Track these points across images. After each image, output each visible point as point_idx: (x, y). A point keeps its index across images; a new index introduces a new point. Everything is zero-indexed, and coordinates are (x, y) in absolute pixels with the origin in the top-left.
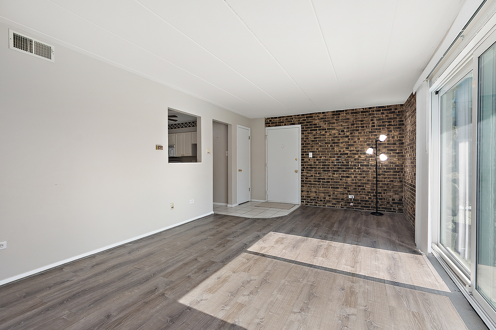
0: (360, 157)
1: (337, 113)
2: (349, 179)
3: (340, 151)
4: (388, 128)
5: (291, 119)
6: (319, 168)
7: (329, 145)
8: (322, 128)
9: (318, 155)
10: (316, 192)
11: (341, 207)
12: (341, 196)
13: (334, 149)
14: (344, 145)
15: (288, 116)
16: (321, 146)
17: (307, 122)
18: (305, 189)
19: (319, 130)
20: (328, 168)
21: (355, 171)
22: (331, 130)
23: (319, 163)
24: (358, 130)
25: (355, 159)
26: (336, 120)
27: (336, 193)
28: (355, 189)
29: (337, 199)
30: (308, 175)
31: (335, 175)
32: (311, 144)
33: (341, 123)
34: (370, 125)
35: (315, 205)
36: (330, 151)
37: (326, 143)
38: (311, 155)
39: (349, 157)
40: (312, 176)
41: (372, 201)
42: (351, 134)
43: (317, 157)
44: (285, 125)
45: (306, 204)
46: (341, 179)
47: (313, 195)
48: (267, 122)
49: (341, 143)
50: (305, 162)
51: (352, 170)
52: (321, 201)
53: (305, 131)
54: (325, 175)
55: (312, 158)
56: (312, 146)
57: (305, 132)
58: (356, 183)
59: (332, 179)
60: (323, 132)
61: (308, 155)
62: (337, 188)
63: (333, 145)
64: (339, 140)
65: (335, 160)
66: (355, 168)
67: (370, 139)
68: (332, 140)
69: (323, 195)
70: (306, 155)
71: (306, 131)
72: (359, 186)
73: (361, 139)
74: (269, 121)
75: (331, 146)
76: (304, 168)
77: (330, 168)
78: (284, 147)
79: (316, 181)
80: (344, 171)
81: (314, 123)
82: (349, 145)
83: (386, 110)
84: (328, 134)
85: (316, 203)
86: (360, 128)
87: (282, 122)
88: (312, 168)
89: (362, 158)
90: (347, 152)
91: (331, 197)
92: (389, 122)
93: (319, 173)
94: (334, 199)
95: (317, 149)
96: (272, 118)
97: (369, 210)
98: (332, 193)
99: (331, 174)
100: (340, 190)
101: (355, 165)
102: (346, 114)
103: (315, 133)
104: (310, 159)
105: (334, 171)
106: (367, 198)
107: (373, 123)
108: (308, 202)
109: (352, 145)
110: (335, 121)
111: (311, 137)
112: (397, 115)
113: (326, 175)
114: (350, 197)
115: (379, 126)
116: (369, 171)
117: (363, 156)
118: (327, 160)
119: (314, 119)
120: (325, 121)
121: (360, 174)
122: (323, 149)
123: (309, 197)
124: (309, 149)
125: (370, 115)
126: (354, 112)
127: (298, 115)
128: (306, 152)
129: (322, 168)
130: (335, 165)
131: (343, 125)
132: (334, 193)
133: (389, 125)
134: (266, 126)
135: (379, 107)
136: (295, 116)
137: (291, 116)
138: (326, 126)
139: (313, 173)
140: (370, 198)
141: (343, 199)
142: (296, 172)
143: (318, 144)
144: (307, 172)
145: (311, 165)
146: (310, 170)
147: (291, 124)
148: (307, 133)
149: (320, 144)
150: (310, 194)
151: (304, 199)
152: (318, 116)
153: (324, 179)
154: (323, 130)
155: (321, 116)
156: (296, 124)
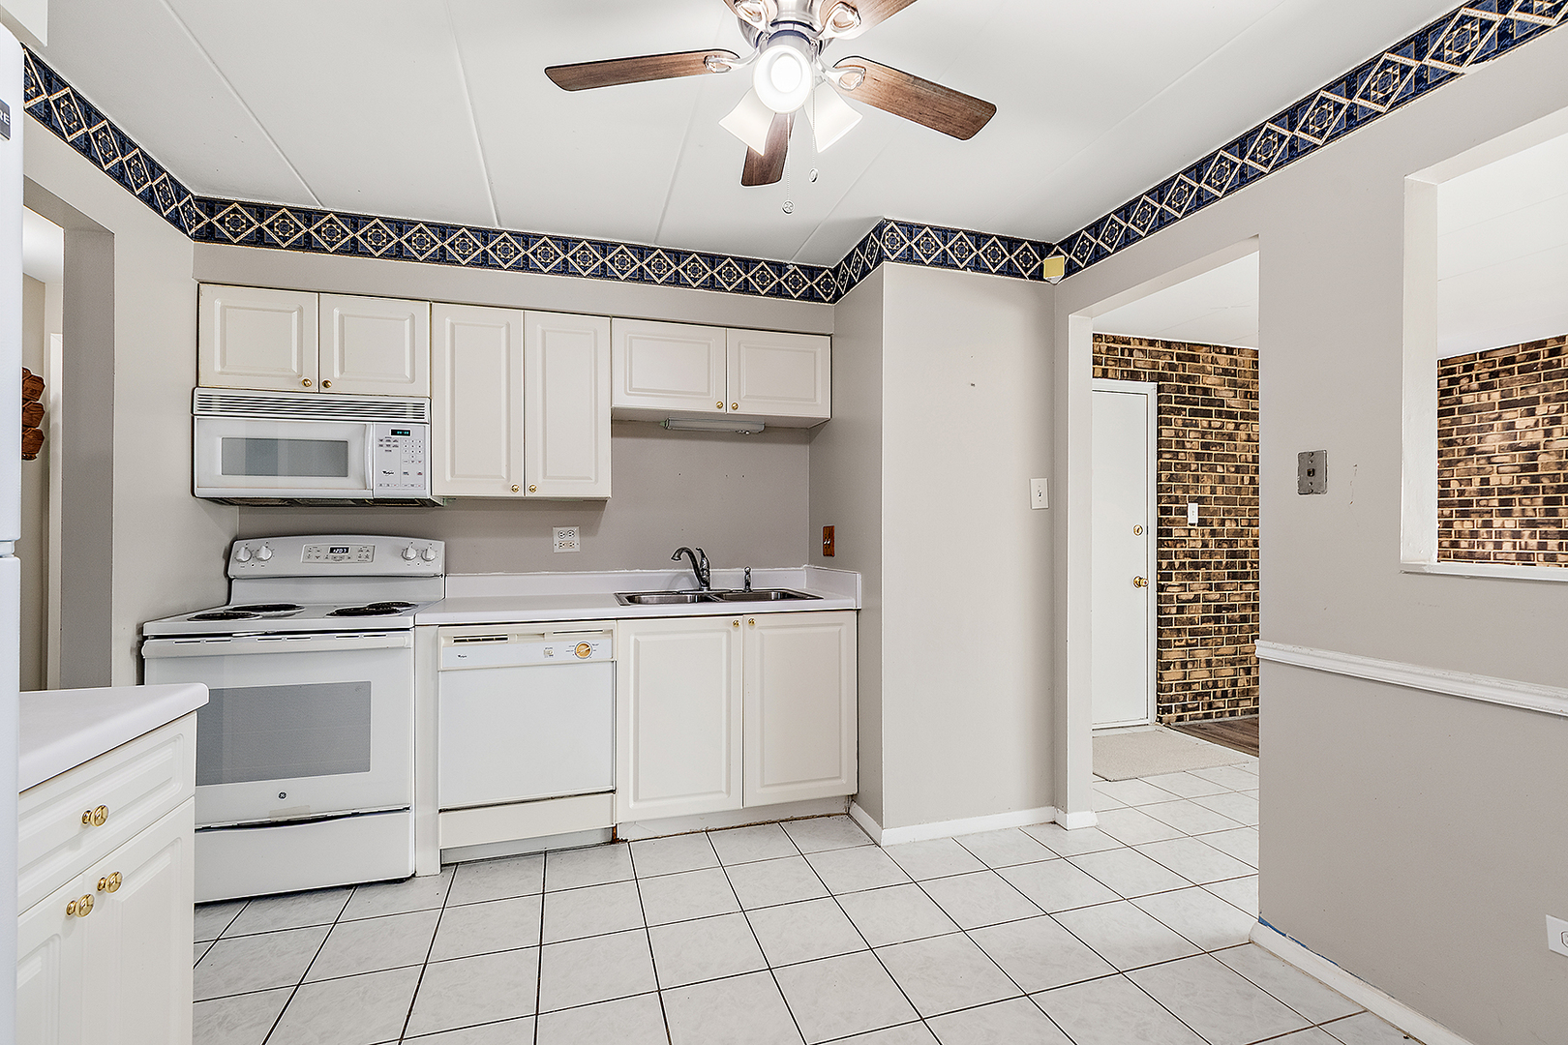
5: (1127, 352)
6: (1218, 565)
7: (1248, 479)
8: (1225, 409)
9: (1215, 513)
10: (1209, 663)
15: (1115, 340)
16: (1222, 480)
17: (1182, 379)
18: (1173, 654)
19: (1219, 414)
20: (1244, 565)
22: (1251, 422)
23: (1219, 544)
30: (1185, 596)
32: (1193, 467)
36: (1251, 502)
37: (1238, 470)
38: (1193, 513)
40: (1196, 599)
43: (1211, 524)
44: (1104, 374)
45: (1179, 719)
47: (1200, 674)
50: (1176, 542)
52: (1225, 694)
53: (1172, 411)
54: (1235, 594)
55: (1196, 527)
56: (1197, 479)
57: (1170, 417)
59: (1253, 608)
60: (1230, 426)
61: (1184, 512)
69: (1228, 671)
70: (1176, 511)
71: (1178, 411)
76: (1172, 566)
77: (1248, 565)
79: (1208, 620)
81: (1201, 385)
84: (1242, 435)
85: (1210, 706)
88: (1196, 566)
93: (1218, 587)
95: (1213, 491)
99: (1251, 589)
103: (1205, 424)
104: (1190, 530)
108: (1184, 709)
111: (1193, 442)
113: (1239, 591)
118: (1242, 533)
119: (1203, 370)
120: (1235, 384)
122: (1229, 491)
123: (1189, 686)
124: (1185, 489)
127: (1152, 343)
128: (1174, 500)
129: (1226, 566)
136: (1141, 341)
137: (1128, 341)
138: (1236, 404)
139: (1198, 586)
142: (1138, 583)
143: (1213, 469)
144: (1181, 585)
145: (1193, 555)
146: (1191, 577)
147: (1125, 374)
148: (1180, 422)
149: (1219, 469)
150: (1193, 675)
151: (1172, 700)
152: (1214, 361)
153: (1232, 608)
154: (1231, 415)
155: (1223, 361)
156: (1142, 376)
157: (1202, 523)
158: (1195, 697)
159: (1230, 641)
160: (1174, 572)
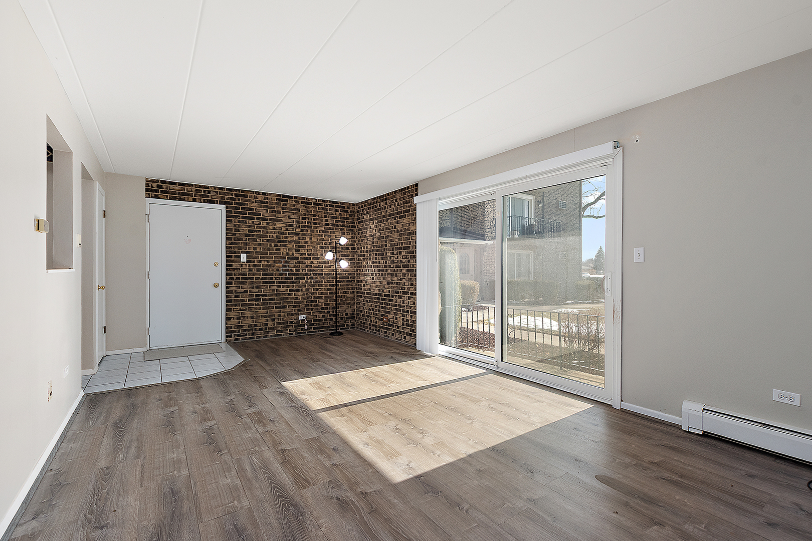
0: (312, 263)
1: (283, 199)
2: (300, 293)
3: (288, 254)
4: (341, 229)
5: (207, 192)
6: (258, 278)
7: (273, 244)
8: (262, 217)
9: (256, 257)
10: (252, 317)
11: (290, 334)
12: (288, 319)
13: (279, 250)
14: (293, 246)
15: (200, 186)
16: (260, 245)
17: (237, 204)
18: (233, 314)
19: (258, 219)
20: (272, 278)
21: (306, 282)
22: (275, 222)
23: (258, 270)
24: (310, 227)
25: (307, 266)
26: (283, 208)
27: (282, 314)
28: (307, 306)
29: (284, 323)
30: (239, 291)
31: (282, 289)
32: (244, 239)
33: (290, 214)
34: (324, 223)
35: (250, 338)
36: (275, 254)
37: (268, 241)
38: (244, 258)
39: (299, 262)
40: (246, 292)
41: (326, 320)
42: (302, 230)
43: (254, 262)
44: (194, 200)
45: (236, 340)
46: (289, 294)
47: (248, 322)
48: (152, 187)
49: (290, 242)
50: (234, 270)
51: (304, 281)
52: (261, 329)
53: (233, 217)
54: (266, 290)
55: (245, 263)
56: (246, 244)
57: (233, 219)
58: (308, 298)
59: (276, 295)
60: (264, 224)
61: (239, 257)
62: (285, 307)
63: (279, 244)
64: (286, 237)
65: (281, 266)
66: (307, 278)
67: (323, 240)
68: (277, 237)
69: (264, 320)
70: (235, 257)
71: (236, 217)
72: (312, 302)
73: (314, 240)
74: (155, 185)
75: (276, 245)
76: (232, 279)
77: (274, 278)
78: (190, 240)
79: (252, 300)
80: (293, 282)
81: (248, 207)
82: (300, 246)
83: (339, 207)
84: (271, 227)
85: (253, 334)
86: (312, 225)
87: (188, 195)
88: (246, 279)
89: (315, 265)
90: (297, 255)
91: (276, 321)
92: (343, 222)
93: (257, 287)
94: (279, 324)
95: (255, 249)
96: (162, 182)
97: (323, 331)
98: (276, 315)
99: (275, 288)
100: (288, 310)
101: (306, 274)
102: (296, 202)
103: (251, 222)
104: (242, 264)
105: (280, 282)
106: (321, 315)
107: (327, 221)
108: (239, 335)
109: (304, 247)
110: (280, 209)
111: (244, 229)
112: (350, 216)
113: (269, 289)
114: (301, 317)
115: (333, 225)
116: (322, 282)
117: (316, 262)
118: (270, 266)
119: (249, 201)
120: (267, 207)
121: (313, 286)
122: (264, 249)
123: (241, 327)
124: (240, 248)
125: (323, 209)
126: (305, 202)
127: (221, 189)
128: (235, 252)
129: (262, 279)
130: (281, 274)
131: (291, 217)
132: (280, 316)
133: (343, 226)
134: (148, 196)
135: (333, 202)
136: (215, 188)
137: (208, 187)
138: (268, 215)
139: (247, 287)
140: (323, 316)
141: (291, 323)
142: (216, 286)
143: (256, 240)
144: (237, 286)
145: (244, 274)
146: (242, 283)
147: (206, 201)
148: (237, 221)
149: (258, 240)
150: (243, 322)
151: (232, 332)
152: (255, 197)
153: (266, 295)
154: (264, 219)
155: (261, 198)
156: (216, 202)
157: (248, 261)
158: (245, 331)
159: (263, 308)
160: (233, 281)
